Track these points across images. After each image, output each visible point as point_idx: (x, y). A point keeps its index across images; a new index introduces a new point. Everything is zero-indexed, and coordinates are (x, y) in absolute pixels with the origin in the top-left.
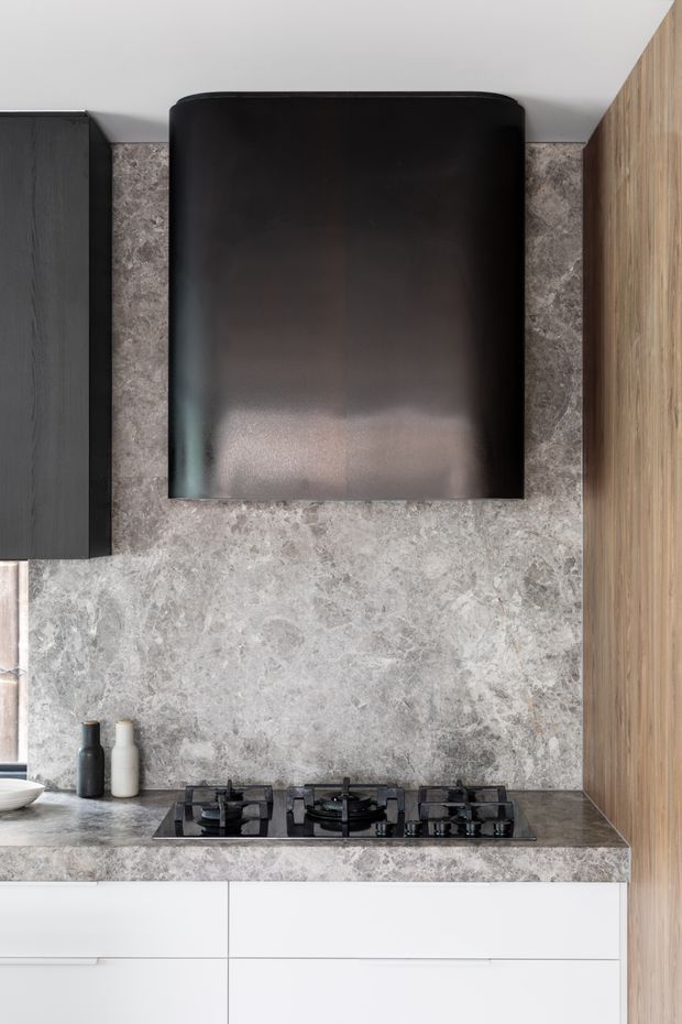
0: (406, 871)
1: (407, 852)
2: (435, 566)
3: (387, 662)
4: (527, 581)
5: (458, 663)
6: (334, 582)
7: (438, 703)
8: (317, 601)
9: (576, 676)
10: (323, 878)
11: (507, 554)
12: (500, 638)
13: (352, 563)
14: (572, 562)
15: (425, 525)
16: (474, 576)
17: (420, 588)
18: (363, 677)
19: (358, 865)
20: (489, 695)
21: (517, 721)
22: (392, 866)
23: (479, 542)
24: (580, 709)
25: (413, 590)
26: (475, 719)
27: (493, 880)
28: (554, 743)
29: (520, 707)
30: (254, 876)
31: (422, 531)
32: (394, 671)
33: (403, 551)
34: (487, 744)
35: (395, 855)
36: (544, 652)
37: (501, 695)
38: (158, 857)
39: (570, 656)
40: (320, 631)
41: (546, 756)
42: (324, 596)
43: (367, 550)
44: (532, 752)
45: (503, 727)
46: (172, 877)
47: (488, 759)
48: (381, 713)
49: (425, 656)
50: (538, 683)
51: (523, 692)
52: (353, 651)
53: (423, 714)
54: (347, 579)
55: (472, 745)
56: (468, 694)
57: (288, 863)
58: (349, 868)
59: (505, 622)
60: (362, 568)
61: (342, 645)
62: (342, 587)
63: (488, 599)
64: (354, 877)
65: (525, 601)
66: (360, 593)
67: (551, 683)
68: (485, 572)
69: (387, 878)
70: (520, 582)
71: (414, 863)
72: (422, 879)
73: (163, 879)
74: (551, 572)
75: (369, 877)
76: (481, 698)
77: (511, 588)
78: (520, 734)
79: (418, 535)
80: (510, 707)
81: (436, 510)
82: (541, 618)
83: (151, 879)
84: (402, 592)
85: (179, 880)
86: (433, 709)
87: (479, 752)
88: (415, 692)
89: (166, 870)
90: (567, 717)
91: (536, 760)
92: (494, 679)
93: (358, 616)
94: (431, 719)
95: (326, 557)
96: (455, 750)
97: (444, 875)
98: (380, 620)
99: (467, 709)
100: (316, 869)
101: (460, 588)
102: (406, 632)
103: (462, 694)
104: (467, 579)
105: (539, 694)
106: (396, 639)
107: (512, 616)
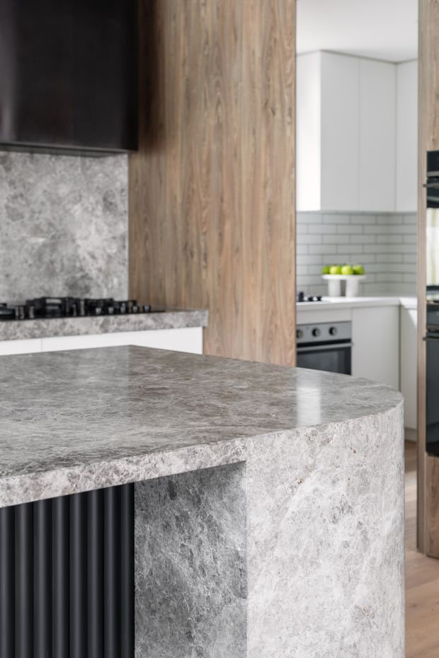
0: (122, 327)
1: (122, 318)
2: (63, 190)
3: (41, 240)
4: (105, 199)
5: (74, 241)
6: (15, 197)
7: (66, 262)
8: (7, 207)
9: (124, 247)
10: (87, 333)
11: (95, 185)
12: (93, 228)
13: (24, 187)
14: (123, 190)
15: (59, 169)
16: (81, 196)
17: (56, 201)
18: (30, 248)
19: (102, 326)
20: (88, 257)
21: (100, 270)
22: (116, 325)
23: (83, 178)
24: (127, 263)
25: (53, 203)
26: (81, 269)
27: (156, 329)
28: (116, 281)
29: (101, 263)
30: (56, 334)
31: (57, 172)
32: (44, 245)
33: (49, 182)
34: (87, 282)
35: (117, 320)
36: (112, 235)
37: (93, 257)
38: (11, 328)
39: (123, 238)
40: (8, 224)
41: (112, 288)
42: (11, 205)
43: (31, 180)
44: (106, 286)
45: (94, 273)
46: (17, 338)
47: (87, 289)
48: (39, 268)
49: (59, 237)
50: (109, 251)
51: (102, 256)
52: (24, 234)
53: (58, 266)
54: (22, 196)
55: (81, 283)
56: (78, 257)
57: (72, 327)
58: (97, 328)
59: (94, 220)
60: (29, 190)
61: (19, 231)
62: (19, 199)
63: (87, 208)
64: (100, 331)
65: (103, 210)
66: (28, 204)
67: (114, 251)
68: (85, 194)
69: (114, 331)
70: (101, 200)
71: (125, 323)
72: (128, 331)
73: (14, 339)
74: (114, 195)
75: (106, 331)
76: (84, 259)
77: (97, 203)
78: (102, 277)
79: (56, 174)
80: (97, 263)
81: (64, 161)
82: (110, 218)
83: (7, 339)
84: (48, 204)
85: (21, 339)
86: (63, 265)
87: (83, 286)
88: (54, 256)
89: (15, 334)
90: (121, 268)
91: (108, 290)
92: (90, 249)
93: (27, 215)
94: (62, 270)
95: (12, 183)
96: (72, 286)
97: (137, 328)
98: (38, 219)
99: (78, 265)
100: (83, 329)
101: (75, 202)
102: (51, 224)
103: (76, 257)
104: (78, 198)
105: (109, 257)
106: (45, 228)
107: (97, 217)
